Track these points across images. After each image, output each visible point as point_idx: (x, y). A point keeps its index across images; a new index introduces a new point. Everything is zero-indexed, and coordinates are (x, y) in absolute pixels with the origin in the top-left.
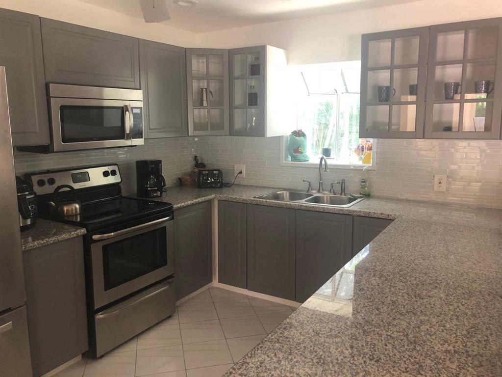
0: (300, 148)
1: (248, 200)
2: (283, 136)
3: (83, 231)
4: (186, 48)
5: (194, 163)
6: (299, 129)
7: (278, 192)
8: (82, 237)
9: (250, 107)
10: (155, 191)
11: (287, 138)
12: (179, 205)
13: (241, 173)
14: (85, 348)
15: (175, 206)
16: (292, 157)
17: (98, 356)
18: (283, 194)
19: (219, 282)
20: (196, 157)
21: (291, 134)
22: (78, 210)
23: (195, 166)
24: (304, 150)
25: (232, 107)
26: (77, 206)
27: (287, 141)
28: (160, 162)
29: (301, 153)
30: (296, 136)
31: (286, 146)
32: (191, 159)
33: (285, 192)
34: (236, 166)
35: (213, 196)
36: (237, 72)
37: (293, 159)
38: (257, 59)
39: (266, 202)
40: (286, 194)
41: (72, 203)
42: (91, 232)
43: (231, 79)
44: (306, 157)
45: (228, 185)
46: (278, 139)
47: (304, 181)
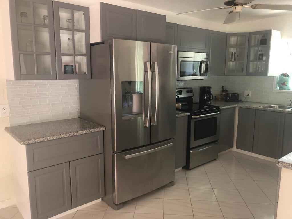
0: (285, 83)
1: (257, 108)
2: (275, 76)
3: (189, 114)
4: (227, 33)
5: (221, 89)
6: (285, 73)
7: (272, 105)
8: (187, 116)
9: (259, 61)
10: (208, 101)
11: (278, 77)
12: (223, 108)
13: (248, 95)
14: (184, 164)
15: (221, 108)
16: (279, 88)
17: (190, 169)
18: (275, 106)
19: (236, 148)
20: (223, 87)
21: (280, 75)
22: (181, 106)
23: (223, 91)
24: (288, 84)
25: (248, 61)
26: (181, 104)
27: (277, 79)
28: (211, 87)
29: (286, 85)
30: (283, 76)
31: (277, 82)
32: (221, 87)
33: (276, 106)
34: (245, 92)
35: (236, 105)
36: (252, 43)
37: (281, 88)
38: (264, 36)
39: (268, 109)
40: (277, 107)
41: (179, 103)
42: (191, 115)
43: (249, 47)
44: (288, 87)
45: (241, 101)
46: (273, 77)
47: (287, 100)
